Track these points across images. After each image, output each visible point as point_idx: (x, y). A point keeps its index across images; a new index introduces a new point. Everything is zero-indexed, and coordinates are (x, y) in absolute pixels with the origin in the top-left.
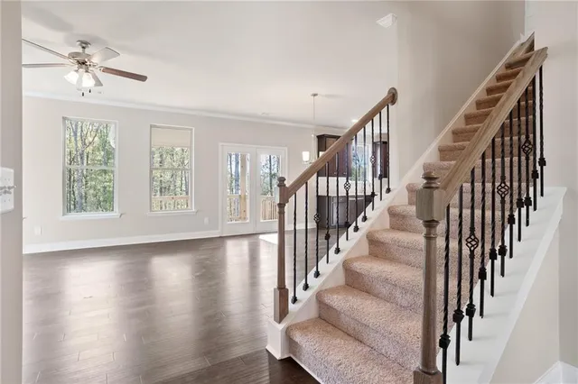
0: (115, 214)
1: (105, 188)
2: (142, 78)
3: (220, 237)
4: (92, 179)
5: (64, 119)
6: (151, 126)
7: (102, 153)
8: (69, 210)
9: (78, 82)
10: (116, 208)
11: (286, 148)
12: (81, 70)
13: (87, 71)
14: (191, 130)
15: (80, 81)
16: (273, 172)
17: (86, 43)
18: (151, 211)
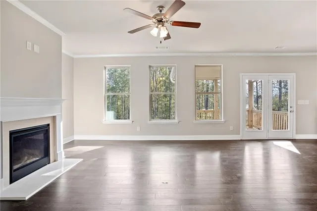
0: (176, 121)
1: (165, 104)
2: (197, 25)
3: (241, 140)
4: (160, 100)
5: (150, 67)
6: (196, 66)
7: (164, 88)
8: (153, 118)
9: (158, 34)
10: (176, 118)
11: (294, 74)
12: (160, 26)
13: (163, 26)
14: (220, 66)
15: (159, 34)
16: (259, 95)
17: (162, 7)
18: (196, 120)
